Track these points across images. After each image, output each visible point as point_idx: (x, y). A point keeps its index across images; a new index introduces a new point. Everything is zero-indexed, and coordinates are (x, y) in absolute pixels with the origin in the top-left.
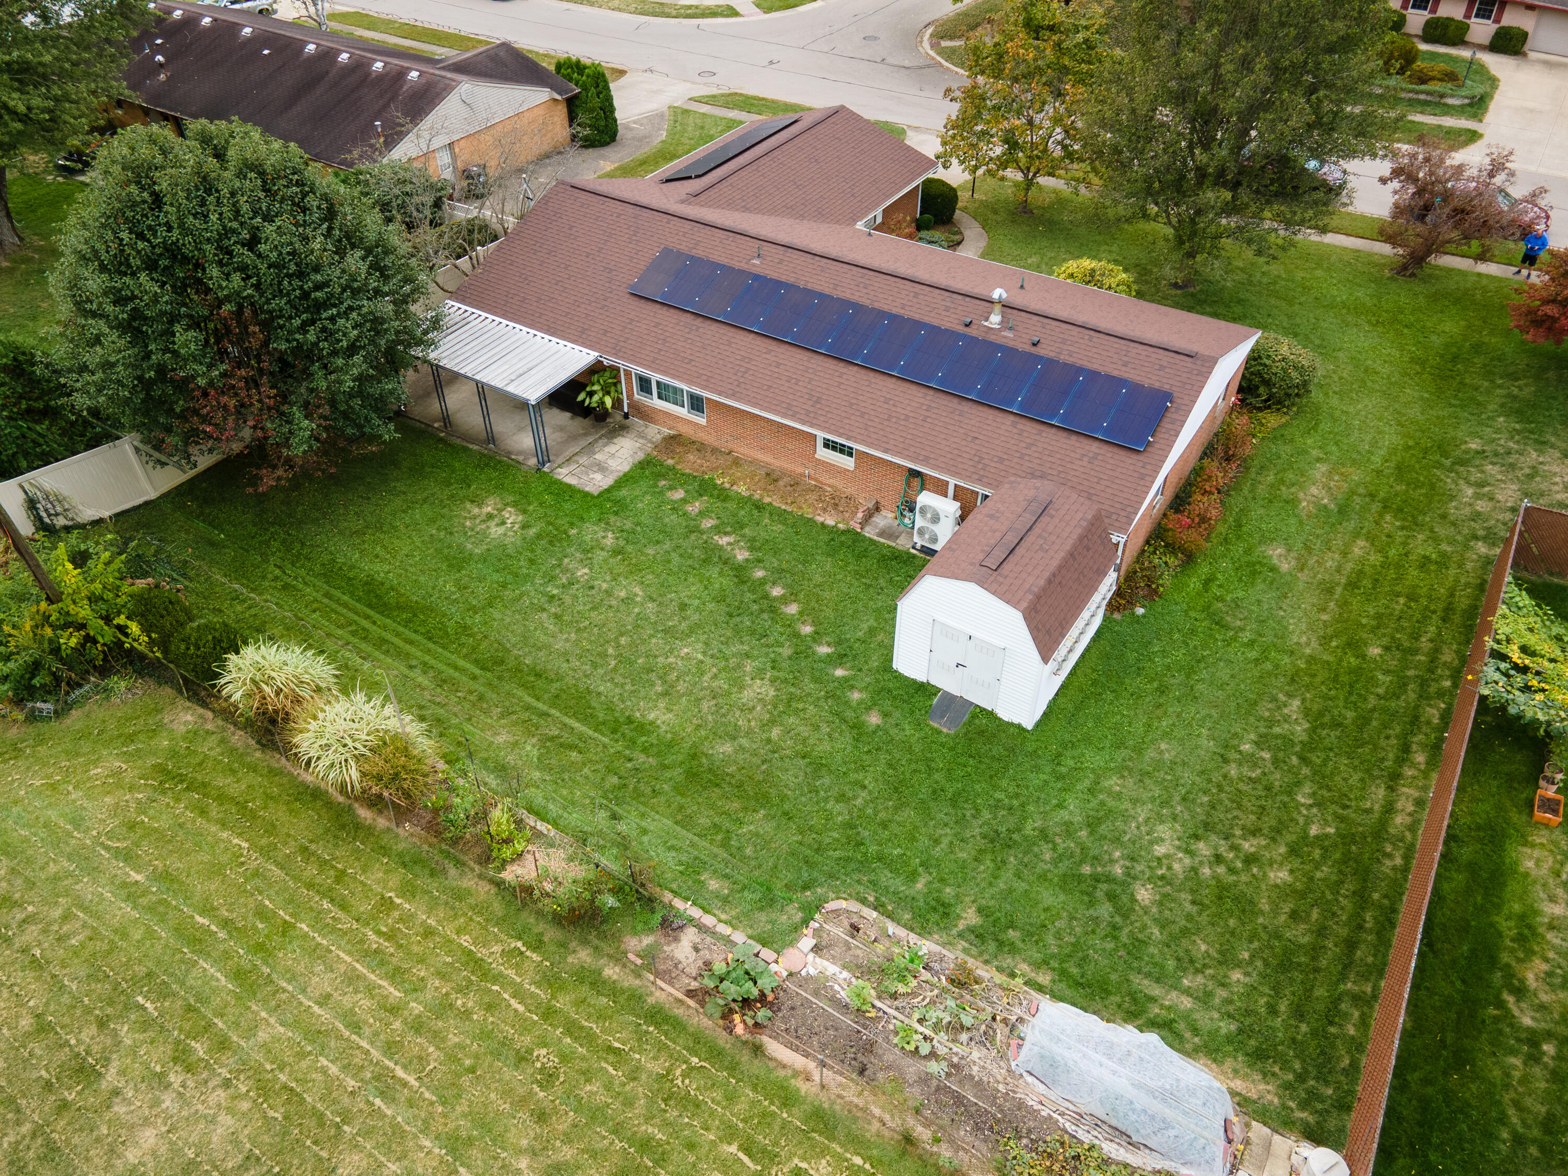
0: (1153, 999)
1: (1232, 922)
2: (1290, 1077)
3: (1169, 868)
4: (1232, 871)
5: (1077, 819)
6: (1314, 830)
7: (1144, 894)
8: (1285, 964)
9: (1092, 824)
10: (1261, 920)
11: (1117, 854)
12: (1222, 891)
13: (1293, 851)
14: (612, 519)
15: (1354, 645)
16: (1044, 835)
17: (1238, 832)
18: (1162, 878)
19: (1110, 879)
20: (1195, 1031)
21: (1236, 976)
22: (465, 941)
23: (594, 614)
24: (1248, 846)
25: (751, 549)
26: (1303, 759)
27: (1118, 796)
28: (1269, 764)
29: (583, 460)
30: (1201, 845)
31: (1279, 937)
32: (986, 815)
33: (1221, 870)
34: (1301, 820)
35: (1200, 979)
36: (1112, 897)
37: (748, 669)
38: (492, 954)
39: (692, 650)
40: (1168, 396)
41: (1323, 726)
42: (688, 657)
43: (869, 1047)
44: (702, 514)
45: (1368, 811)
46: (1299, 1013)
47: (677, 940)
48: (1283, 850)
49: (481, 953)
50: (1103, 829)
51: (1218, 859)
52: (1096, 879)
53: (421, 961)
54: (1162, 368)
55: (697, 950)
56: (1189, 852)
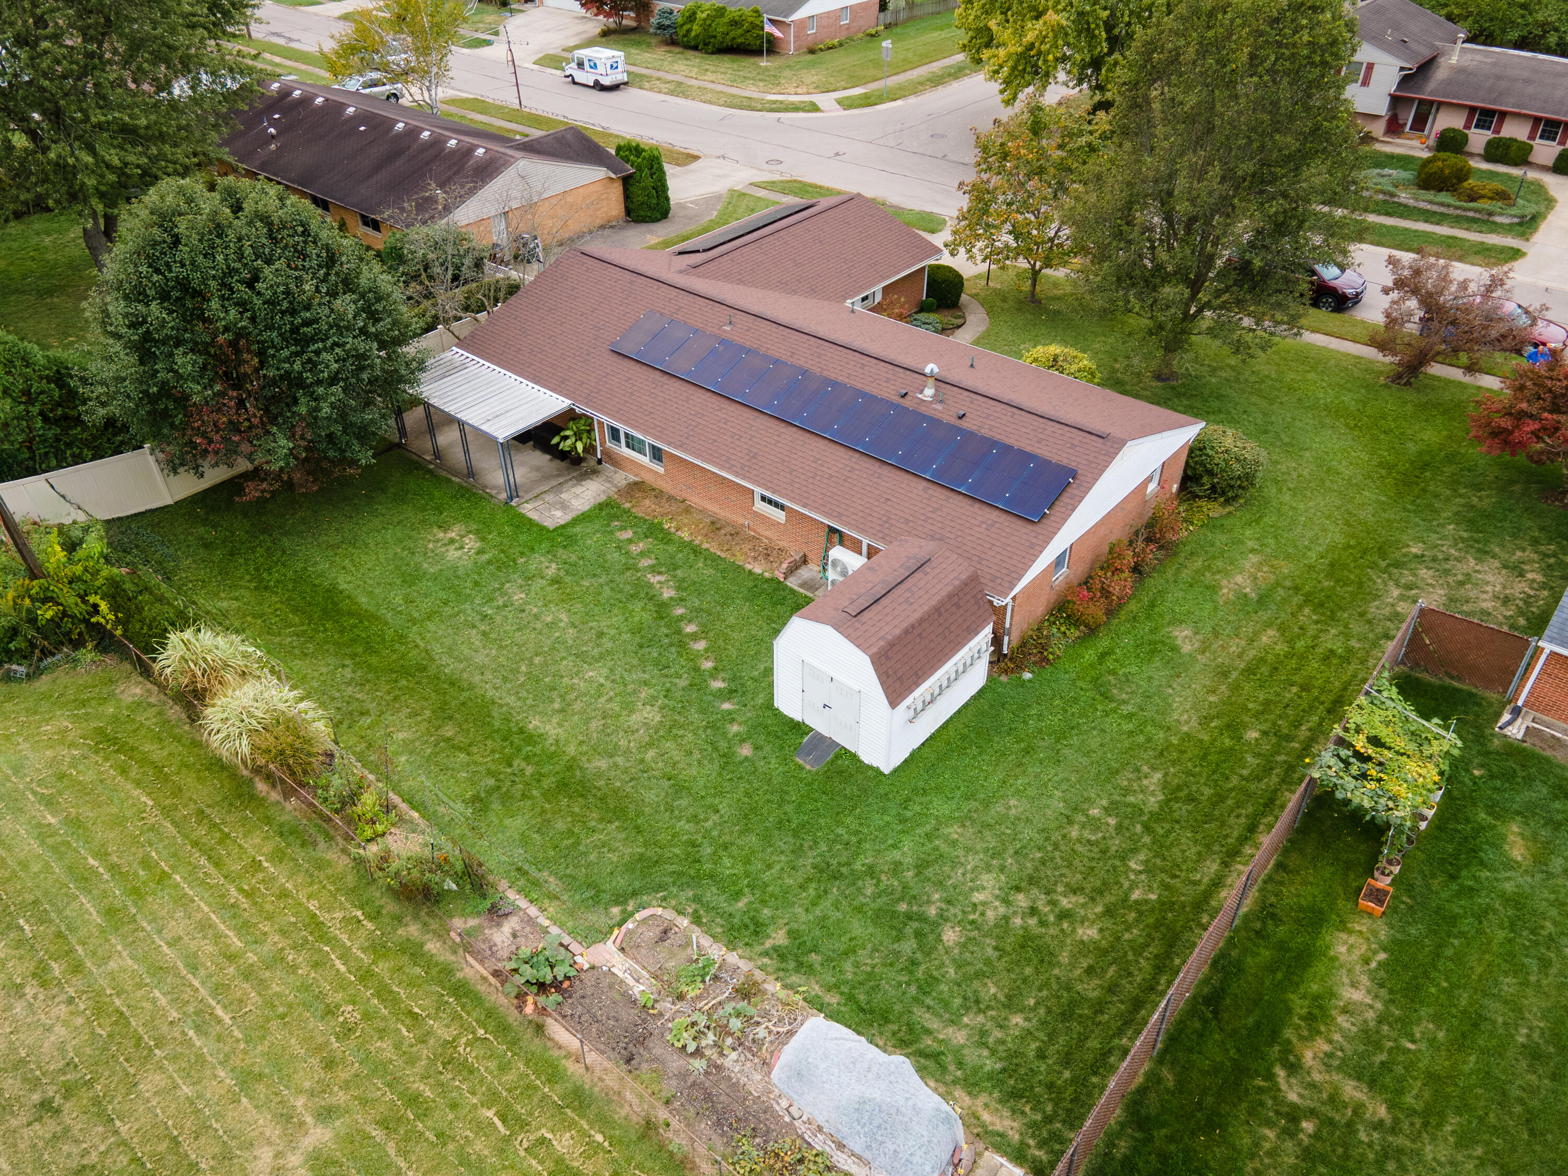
0: (928, 1032)
1: (1028, 971)
2: (1039, 1117)
3: (983, 914)
4: (1042, 923)
5: (908, 860)
6: (1136, 895)
7: (950, 936)
8: (1067, 1015)
9: (921, 866)
10: (1056, 971)
11: (937, 896)
12: (1026, 940)
13: (1109, 912)
14: (561, 551)
15: (1234, 728)
16: (871, 871)
17: (1060, 889)
18: (972, 922)
19: (922, 918)
20: (960, 1065)
21: (1017, 1020)
22: (313, 905)
23: (518, 634)
24: (1065, 903)
25: (678, 588)
26: (1147, 828)
27: (954, 843)
28: (1111, 830)
29: (549, 498)
30: (1021, 896)
31: (1069, 989)
32: (823, 847)
33: (1032, 922)
34: (1126, 884)
35: (981, 1018)
36: (919, 934)
37: (643, 695)
38: (333, 920)
39: (596, 674)
40: (1074, 474)
41: (1177, 800)
42: (591, 681)
43: (642, 1041)
44: (642, 554)
45: (1196, 883)
46: (1066, 1060)
47: (499, 925)
48: (1099, 909)
49: (323, 916)
50: (929, 872)
51: (1033, 911)
52: (909, 917)
53: (270, 917)
54: (1073, 446)
55: (515, 936)
56: (1006, 902)
